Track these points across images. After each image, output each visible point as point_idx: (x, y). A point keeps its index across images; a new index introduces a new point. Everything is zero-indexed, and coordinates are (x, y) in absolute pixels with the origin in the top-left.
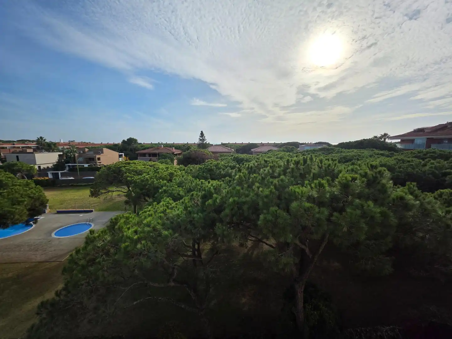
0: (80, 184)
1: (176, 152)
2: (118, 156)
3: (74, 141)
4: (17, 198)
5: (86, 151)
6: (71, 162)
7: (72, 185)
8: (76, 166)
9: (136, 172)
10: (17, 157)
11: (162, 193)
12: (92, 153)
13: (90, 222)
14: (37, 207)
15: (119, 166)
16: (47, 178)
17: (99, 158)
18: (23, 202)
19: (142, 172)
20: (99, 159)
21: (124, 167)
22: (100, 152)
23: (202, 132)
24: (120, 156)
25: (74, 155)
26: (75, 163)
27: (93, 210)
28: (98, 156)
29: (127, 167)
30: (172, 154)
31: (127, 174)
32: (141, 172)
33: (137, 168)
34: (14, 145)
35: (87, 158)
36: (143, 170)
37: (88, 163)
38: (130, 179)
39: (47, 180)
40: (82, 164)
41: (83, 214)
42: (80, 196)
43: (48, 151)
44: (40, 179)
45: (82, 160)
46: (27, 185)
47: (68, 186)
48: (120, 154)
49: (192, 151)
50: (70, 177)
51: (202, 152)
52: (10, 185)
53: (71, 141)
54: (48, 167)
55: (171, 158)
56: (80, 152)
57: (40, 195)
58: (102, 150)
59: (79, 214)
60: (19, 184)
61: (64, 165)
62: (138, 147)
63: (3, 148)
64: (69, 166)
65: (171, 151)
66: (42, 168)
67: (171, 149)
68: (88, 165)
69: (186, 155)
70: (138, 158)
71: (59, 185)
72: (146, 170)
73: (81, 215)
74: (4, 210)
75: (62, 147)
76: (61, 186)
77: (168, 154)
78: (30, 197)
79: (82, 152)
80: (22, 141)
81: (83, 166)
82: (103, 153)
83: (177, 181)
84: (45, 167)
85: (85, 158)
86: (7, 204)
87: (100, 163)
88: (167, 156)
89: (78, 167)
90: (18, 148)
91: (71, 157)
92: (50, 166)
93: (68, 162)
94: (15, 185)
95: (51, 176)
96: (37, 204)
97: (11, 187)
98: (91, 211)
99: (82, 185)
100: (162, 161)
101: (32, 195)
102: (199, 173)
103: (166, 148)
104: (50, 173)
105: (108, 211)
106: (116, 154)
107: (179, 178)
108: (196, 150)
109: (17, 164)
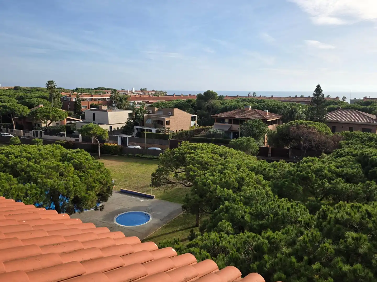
0: (144, 156)
1: (270, 118)
2: (190, 119)
3: (146, 89)
4: (91, 183)
5: (156, 110)
6: (139, 124)
7: (138, 156)
8: (144, 130)
9: (201, 163)
10: (94, 114)
11: (222, 210)
12: (161, 113)
13: (149, 212)
14: (104, 193)
16: (116, 145)
17: (168, 121)
18: (94, 187)
19: (208, 165)
20: (168, 123)
21: (189, 153)
22: (170, 113)
23: (318, 86)
24: (193, 119)
25: (143, 117)
26: (143, 125)
27: (154, 196)
28: (167, 119)
29: (192, 155)
30: (262, 123)
31: (191, 165)
32: (206, 165)
33: (203, 158)
34: (92, 96)
35: (157, 121)
36: (210, 162)
37: (155, 127)
38: (193, 174)
39: (116, 147)
40: (150, 127)
41: (143, 199)
42: (143, 173)
43: (120, 107)
44: (110, 145)
45: (150, 123)
46: (99, 168)
47: (134, 156)
48: (193, 116)
49: (294, 124)
50: (137, 145)
51: (310, 128)
52: (87, 167)
53: (143, 88)
54: (118, 128)
55: (261, 129)
56: (150, 112)
57: (108, 180)
58: (172, 111)
59: (140, 199)
60: (93, 167)
61: (133, 128)
62: (217, 104)
63: (83, 100)
64: (137, 129)
65: (263, 116)
66: (113, 129)
67: (263, 112)
68: (156, 129)
69: (282, 131)
70: (215, 123)
71: (126, 154)
72: (213, 162)
73: (142, 201)
74: (82, 195)
75: (133, 101)
76: (127, 156)
77: (256, 122)
78: (100, 182)
79: (151, 112)
80: (99, 90)
81: (151, 131)
82: (173, 115)
83: (248, 193)
84: (116, 128)
85: (154, 121)
86: (84, 188)
87: (168, 128)
88: (255, 125)
89: (145, 132)
90: (95, 100)
91: (140, 118)
92: (120, 126)
93: (136, 124)
94: (91, 169)
95: (119, 143)
96: (105, 189)
97: (88, 170)
98: (152, 197)
99: (147, 158)
100: (242, 139)
101: (102, 181)
102: (285, 180)
103: (256, 111)
104: (119, 137)
105: (169, 201)
106: (188, 116)
107: (250, 188)
108: (301, 124)
109: (93, 128)
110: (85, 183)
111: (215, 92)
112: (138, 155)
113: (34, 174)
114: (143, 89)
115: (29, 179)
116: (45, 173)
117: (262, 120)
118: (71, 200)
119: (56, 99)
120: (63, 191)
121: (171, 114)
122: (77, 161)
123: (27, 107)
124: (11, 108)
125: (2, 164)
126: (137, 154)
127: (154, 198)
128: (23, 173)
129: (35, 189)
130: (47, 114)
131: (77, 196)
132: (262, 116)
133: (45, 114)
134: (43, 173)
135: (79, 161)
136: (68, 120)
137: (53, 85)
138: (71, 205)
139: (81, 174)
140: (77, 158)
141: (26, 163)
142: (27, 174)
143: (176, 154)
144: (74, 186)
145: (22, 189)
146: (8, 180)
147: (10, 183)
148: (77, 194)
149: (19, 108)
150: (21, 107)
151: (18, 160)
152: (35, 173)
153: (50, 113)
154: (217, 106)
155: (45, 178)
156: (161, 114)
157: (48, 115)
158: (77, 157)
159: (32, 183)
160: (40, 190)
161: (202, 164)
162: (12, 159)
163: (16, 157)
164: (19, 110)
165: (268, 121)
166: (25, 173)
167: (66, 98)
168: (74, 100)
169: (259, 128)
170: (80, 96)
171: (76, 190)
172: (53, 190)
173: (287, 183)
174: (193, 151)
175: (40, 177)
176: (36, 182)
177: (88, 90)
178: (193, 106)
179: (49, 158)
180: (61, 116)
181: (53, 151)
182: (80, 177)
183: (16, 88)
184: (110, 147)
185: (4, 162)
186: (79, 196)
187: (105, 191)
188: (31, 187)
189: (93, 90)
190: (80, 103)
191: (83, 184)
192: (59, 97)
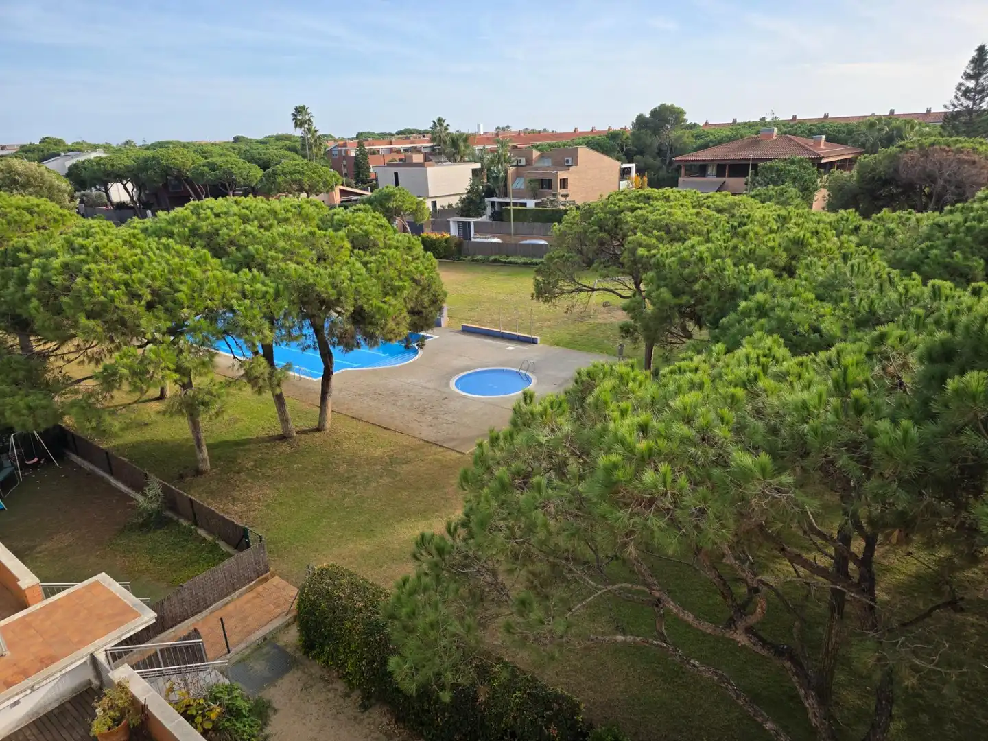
0: (511, 259)
1: (830, 154)
2: (617, 175)
3: (508, 127)
4: (392, 279)
5: (534, 157)
6: (497, 192)
7: (496, 261)
8: (508, 204)
9: (667, 229)
10: (396, 174)
13: (528, 370)
14: (425, 308)
15: (616, 208)
16: (447, 236)
17: (564, 180)
18: (400, 289)
19: (685, 230)
20: (564, 183)
21: (633, 210)
22: (568, 161)
23: (982, 50)
24: (625, 173)
25: (506, 172)
26: (506, 195)
27: (538, 338)
28: (562, 175)
29: (640, 212)
30: (809, 165)
31: (639, 234)
32: (681, 232)
33: (671, 215)
34: (391, 143)
35: (535, 181)
36: (692, 223)
37: (534, 197)
38: (646, 253)
39: (447, 240)
40: (523, 198)
41: (513, 345)
42: (511, 294)
43: (452, 158)
44: (435, 238)
45: (523, 187)
46: (409, 249)
47: (488, 261)
48: (625, 166)
49: (911, 148)
50: (494, 237)
51: (962, 152)
52: (381, 245)
53: (501, 126)
54: (450, 206)
55: (806, 181)
56: (520, 161)
57: (432, 277)
58: (574, 155)
59: (507, 344)
60: (395, 243)
61: (482, 201)
62: (685, 139)
63: (373, 153)
64: (493, 204)
65: (810, 151)
66: (438, 207)
67: (811, 142)
68: (536, 201)
69: (873, 170)
70: (680, 180)
71: (469, 258)
72: (700, 224)
73: (510, 348)
74: (372, 305)
75: (481, 147)
76: (473, 261)
77: (793, 162)
78: (414, 280)
79: (523, 163)
80: (405, 134)
81: (525, 205)
82: (577, 165)
83: (818, 274)
84: (446, 205)
85: (531, 181)
86: (376, 290)
87: (566, 196)
88: (789, 171)
89: (511, 207)
90: (398, 151)
91: (498, 177)
92: (455, 201)
93: (490, 192)
94: (390, 247)
95: (454, 231)
96: (426, 299)
97: (383, 251)
98: (533, 341)
99: (517, 263)
100: (766, 192)
101: (417, 277)
102: (927, 246)
103: (791, 140)
104: (453, 221)
105: (574, 348)
106: (612, 165)
107: (826, 263)
108: (932, 144)
109: (395, 195)
110: (378, 278)
111: (679, 109)
112: (497, 257)
113: (257, 250)
114: (503, 128)
115: (248, 262)
116: (283, 251)
117: (810, 159)
118: (348, 314)
119: (315, 150)
120: (326, 289)
121: (570, 164)
122: (357, 230)
123: (256, 166)
124: (225, 167)
125: (186, 229)
126: (496, 254)
127: (539, 342)
128: (233, 248)
129: (263, 284)
130: (297, 176)
131: (361, 308)
132: (807, 149)
133: (293, 176)
134: (278, 251)
135: (361, 229)
136: (342, 192)
137: (307, 117)
138: (349, 327)
139: (367, 259)
140: (357, 222)
141: (238, 227)
142: (243, 252)
143: (596, 214)
144: (351, 280)
145: (232, 282)
146: (200, 262)
147: (204, 268)
148: (360, 303)
149: (239, 169)
150: (245, 165)
151: (222, 221)
152: (261, 247)
153: (302, 173)
154: (685, 143)
155: (284, 260)
156: (546, 164)
157: (300, 180)
158: (357, 219)
159: (254, 270)
160: (273, 285)
161: (668, 232)
162: (207, 218)
163: (217, 216)
164: (241, 173)
165: (823, 161)
166: (238, 249)
167: (336, 149)
168: (353, 154)
169: (802, 178)
170: (365, 143)
171: (357, 291)
172: (305, 287)
173: (934, 251)
174: (642, 205)
175: (272, 258)
176: (262, 268)
177: (383, 136)
178: (622, 149)
179: (292, 220)
180: (327, 181)
181: (299, 206)
182: (365, 264)
183: (237, 139)
184: (435, 241)
185: (189, 225)
186: (365, 306)
187: (426, 304)
188: (254, 277)
189: (392, 135)
190: (365, 159)
191: (374, 280)
192: (321, 144)
